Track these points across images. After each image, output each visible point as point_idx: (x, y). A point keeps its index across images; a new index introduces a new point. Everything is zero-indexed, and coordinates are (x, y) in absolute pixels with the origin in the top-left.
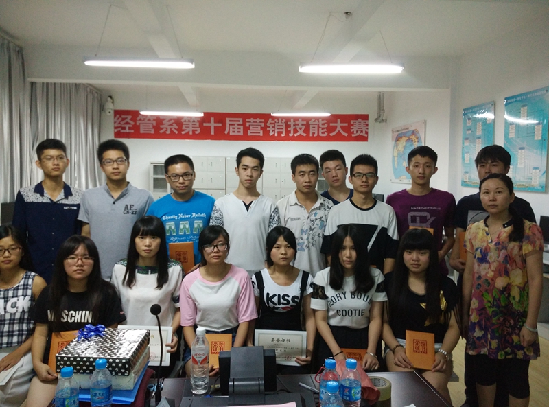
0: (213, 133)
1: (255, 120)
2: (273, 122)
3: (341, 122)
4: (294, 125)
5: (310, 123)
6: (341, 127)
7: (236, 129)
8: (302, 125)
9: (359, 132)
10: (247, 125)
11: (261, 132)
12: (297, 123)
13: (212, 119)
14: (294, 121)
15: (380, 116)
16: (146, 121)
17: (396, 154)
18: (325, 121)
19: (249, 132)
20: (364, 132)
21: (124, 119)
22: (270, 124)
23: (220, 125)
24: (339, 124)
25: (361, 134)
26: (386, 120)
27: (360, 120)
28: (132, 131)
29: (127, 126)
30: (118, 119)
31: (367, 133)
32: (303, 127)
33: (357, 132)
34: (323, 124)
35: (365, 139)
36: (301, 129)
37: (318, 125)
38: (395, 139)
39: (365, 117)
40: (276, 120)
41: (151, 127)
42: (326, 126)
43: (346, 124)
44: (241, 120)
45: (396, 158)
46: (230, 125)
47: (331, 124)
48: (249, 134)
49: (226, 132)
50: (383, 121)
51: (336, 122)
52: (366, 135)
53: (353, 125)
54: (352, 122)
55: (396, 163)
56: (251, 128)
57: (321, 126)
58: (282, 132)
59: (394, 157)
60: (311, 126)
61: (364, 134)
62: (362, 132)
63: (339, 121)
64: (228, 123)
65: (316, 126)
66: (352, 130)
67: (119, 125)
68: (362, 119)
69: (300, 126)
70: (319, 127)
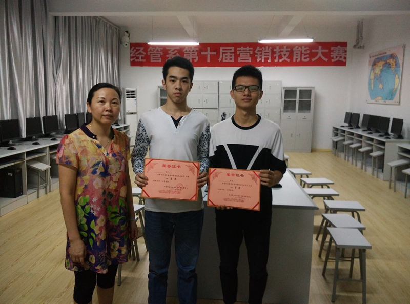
0: (208, 61)
1: (245, 49)
2: (261, 49)
3: (322, 49)
4: (279, 52)
5: (294, 49)
6: (322, 53)
7: (228, 56)
8: (287, 51)
10: (238, 53)
11: (250, 59)
12: (282, 50)
13: (209, 48)
14: (280, 49)
15: (358, 43)
16: (155, 52)
17: (372, 77)
18: (307, 48)
19: (239, 59)
20: (343, 58)
21: (138, 50)
22: (258, 51)
23: (215, 53)
24: (320, 50)
25: (340, 59)
26: (364, 46)
27: (339, 47)
28: (144, 60)
29: (140, 56)
30: (133, 50)
31: (345, 58)
32: (288, 54)
33: (337, 57)
34: (306, 51)
35: (343, 64)
36: (285, 55)
37: (301, 52)
38: (372, 64)
39: (344, 44)
40: (263, 48)
41: (159, 56)
42: (308, 52)
43: (327, 51)
44: (233, 48)
45: (372, 81)
46: (223, 53)
47: (313, 51)
48: (239, 61)
49: (220, 60)
50: (360, 47)
51: (318, 49)
52: (344, 60)
53: (332, 51)
54: (332, 48)
55: (372, 85)
56: (241, 56)
57: (303, 52)
58: (268, 59)
59: (370, 80)
60: (295, 53)
62: (341, 57)
63: (320, 47)
64: (221, 51)
65: (299, 53)
66: (332, 56)
67: (135, 55)
68: (342, 46)
69: (285, 53)
70: (301, 53)
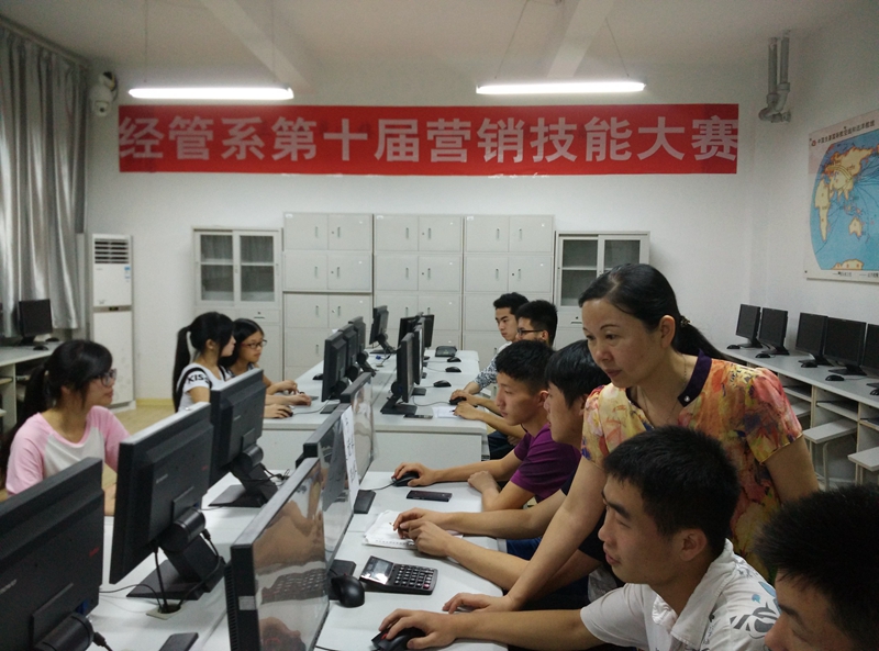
0: (346, 157)
1: (449, 124)
2: (494, 127)
3: (668, 125)
4: (546, 134)
5: (588, 127)
6: (668, 136)
7: (402, 146)
8: (567, 132)
9: (714, 150)
10: (430, 136)
11: (464, 153)
12: (553, 127)
13: (345, 123)
14: (547, 124)
15: (775, 102)
16: (190, 131)
18: (625, 123)
19: (434, 153)
20: (727, 149)
21: (140, 127)
22: (487, 131)
23: (364, 136)
24: (661, 129)
25: (720, 154)
26: (789, 114)
27: (715, 118)
28: (160, 155)
29: (148, 144)
30: (128, 127)
31: (734, 151)
32: (570, 139)
33: (709, 148)
34: (621, 130)
35: (728, 167)
36: (562, 143)
37: (609, 132)
38: (817, 167)
39: (729, 112)
40: (501, 123)
41: (203, 144)
42: (628, 133)
43: (681, 130)
44: (414, 123)
45: (823, 214)
46: (388, 136)
47: (642, 130)
48: (434, 158)
49: (378, 155)
50: (777, 117)
51: (655, 125)
52: (732, 158)
53: (697, 132)
54: (696, 124)
55: (824, 225)
56: (439, 144)
57: (614, 134)
58: (515, 153)
60: (590, 136)
61: (725, 155)
62: (721, 148)
63: (661, 120)
64: (382, 131)
65: (603, 136)
66: (695, 145)
67: (131, 142)
68: (722, 117)
69: (562, 136)
70: (609, 138)
